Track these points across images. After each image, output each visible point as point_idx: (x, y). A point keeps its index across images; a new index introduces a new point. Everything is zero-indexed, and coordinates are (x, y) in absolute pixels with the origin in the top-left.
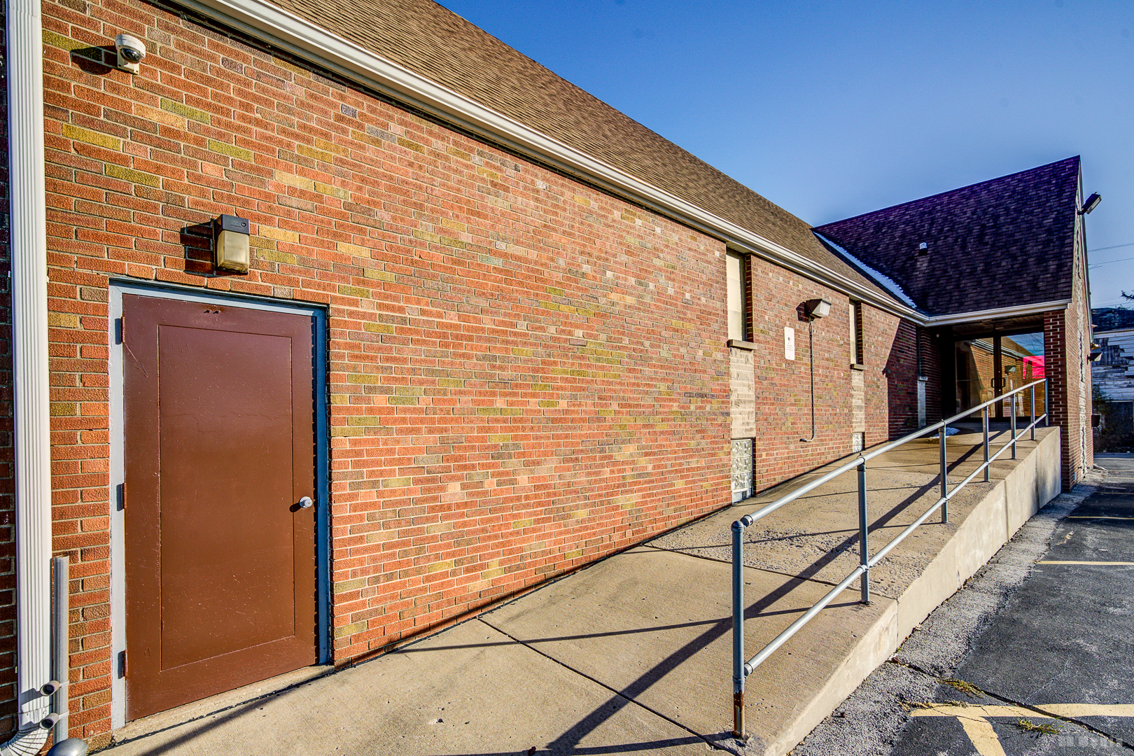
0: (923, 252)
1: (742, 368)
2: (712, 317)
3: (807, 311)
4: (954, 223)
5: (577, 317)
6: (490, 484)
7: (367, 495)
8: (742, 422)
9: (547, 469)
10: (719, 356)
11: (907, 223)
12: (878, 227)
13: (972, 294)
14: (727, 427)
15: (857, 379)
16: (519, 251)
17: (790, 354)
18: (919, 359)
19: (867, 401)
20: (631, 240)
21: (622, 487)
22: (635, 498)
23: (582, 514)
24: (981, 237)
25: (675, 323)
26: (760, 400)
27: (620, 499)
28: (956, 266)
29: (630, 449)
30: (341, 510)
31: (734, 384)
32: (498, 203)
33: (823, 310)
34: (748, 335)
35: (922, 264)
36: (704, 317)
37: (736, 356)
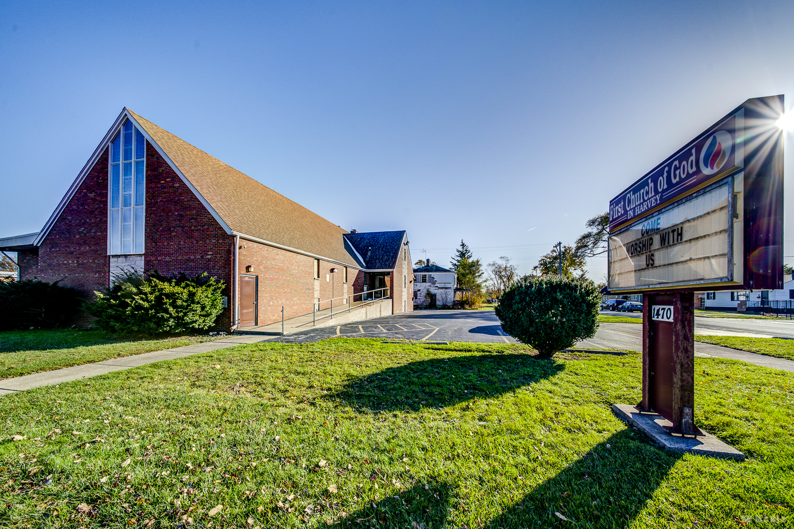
0: (370, 250)
1: (317, 284)
2: (310, 274)
3: (332, 270)
4: (378, 242)
5: (288, 275)
6: (276, 302)
7: (262, 303)
8: (317, 294)
9: (283, 301)
10: (312, 281)
11: (368, 239)
12: (361, 238)
13: (378, 265)
14: (314, 296)
15: (345, 286)
16: (280, 265)
17: (328, 280)
18: (365, 280)
19: (348, 291)
20: (297, 260)
21: (294, 305)
22: (296, 307)
23: (288, 309)
24: (383, 248)
25: (304, 275)
26: (321, 290)
27: (294, 307)
28: (376, 256)
29: (296, 298)
30: (259, 304)
31: (315, 287)
32: (277, 257)
33: (335, 270)
34: (319, 277)
35: (369, 254)
36: (309, 273)
37: (316, 281)
